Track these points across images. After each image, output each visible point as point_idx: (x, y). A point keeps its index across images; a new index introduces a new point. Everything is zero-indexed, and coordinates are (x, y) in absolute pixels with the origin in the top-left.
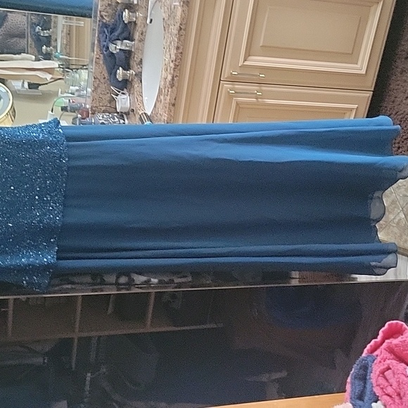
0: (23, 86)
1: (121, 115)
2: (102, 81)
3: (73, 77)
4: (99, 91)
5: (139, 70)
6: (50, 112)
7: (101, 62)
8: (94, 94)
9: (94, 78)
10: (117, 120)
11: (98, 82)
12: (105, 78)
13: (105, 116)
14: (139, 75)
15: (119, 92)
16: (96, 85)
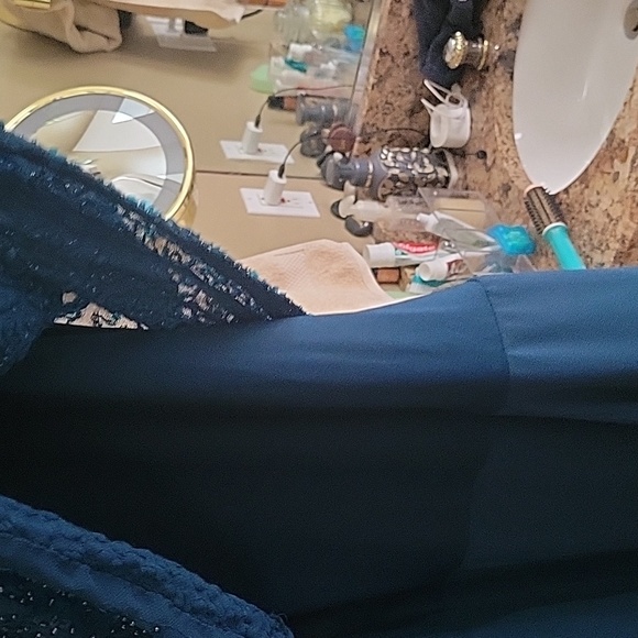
0: (172, 26)
1: (440, 156)
2: (400, 61)
3: (296, 15)
4: (388, 86)
5: (511, 46)
6: (251, 125)
7: (405, 12)
8: (376, 94)
9: (382, 53)
10: (430, 169)
11: (389, 63)
12: (407, 54)
13: (400, 158)
14: (508, 58)
15: (444, 95)
16: (382, 72)
